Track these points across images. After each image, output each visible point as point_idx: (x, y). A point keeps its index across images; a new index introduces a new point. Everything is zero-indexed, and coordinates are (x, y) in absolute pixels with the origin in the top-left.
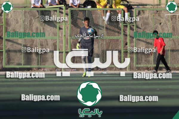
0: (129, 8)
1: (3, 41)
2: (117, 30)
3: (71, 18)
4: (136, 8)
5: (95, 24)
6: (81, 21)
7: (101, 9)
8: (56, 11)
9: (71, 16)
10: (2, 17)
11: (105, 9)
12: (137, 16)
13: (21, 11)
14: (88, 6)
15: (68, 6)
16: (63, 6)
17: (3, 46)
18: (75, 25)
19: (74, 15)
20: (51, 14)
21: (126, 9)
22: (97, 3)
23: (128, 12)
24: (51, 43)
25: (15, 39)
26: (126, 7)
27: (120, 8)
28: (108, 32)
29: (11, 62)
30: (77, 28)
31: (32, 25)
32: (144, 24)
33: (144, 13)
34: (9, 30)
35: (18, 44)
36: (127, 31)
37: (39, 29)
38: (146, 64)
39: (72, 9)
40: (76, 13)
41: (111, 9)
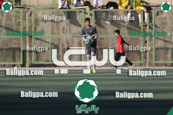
0: (148, 9)
1: (32, 39)
2: (137, 29)
3: (95, 18)
4: (155, 9)
5: (117, 24)
6: (104, 21)
7: (123, 10)
8: (81, 12)
9: (95, 16)
10: (31, 17)
11: (126, 10)
12: (156, 16)
13: (49, 11)
14: (110, 7)
15: (92, 7)
16: (87, 7)
17: (32, 44)
18: (99, 25)
19: (97, 15)
20: (76, 15)
21: (145, 10)
22: (118, 5)
23: (147, 12)
24: (76, 41)
25: (43, 38)
26: (145, 8)
27: (140, 9)
28: (129, 31)
29: (40, 59)
30: (101, 27)
31: (59, 25)
32: (162, 24)
33: (162, 14)
34: (38, 29)
35: (46, 42)
36: (147, 30)
37: (66, 29)
38: (164, 60)
39: (96, 10)
40: (100, 14)
41: (132, 10)
